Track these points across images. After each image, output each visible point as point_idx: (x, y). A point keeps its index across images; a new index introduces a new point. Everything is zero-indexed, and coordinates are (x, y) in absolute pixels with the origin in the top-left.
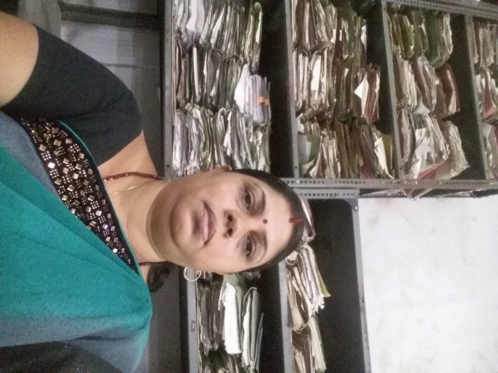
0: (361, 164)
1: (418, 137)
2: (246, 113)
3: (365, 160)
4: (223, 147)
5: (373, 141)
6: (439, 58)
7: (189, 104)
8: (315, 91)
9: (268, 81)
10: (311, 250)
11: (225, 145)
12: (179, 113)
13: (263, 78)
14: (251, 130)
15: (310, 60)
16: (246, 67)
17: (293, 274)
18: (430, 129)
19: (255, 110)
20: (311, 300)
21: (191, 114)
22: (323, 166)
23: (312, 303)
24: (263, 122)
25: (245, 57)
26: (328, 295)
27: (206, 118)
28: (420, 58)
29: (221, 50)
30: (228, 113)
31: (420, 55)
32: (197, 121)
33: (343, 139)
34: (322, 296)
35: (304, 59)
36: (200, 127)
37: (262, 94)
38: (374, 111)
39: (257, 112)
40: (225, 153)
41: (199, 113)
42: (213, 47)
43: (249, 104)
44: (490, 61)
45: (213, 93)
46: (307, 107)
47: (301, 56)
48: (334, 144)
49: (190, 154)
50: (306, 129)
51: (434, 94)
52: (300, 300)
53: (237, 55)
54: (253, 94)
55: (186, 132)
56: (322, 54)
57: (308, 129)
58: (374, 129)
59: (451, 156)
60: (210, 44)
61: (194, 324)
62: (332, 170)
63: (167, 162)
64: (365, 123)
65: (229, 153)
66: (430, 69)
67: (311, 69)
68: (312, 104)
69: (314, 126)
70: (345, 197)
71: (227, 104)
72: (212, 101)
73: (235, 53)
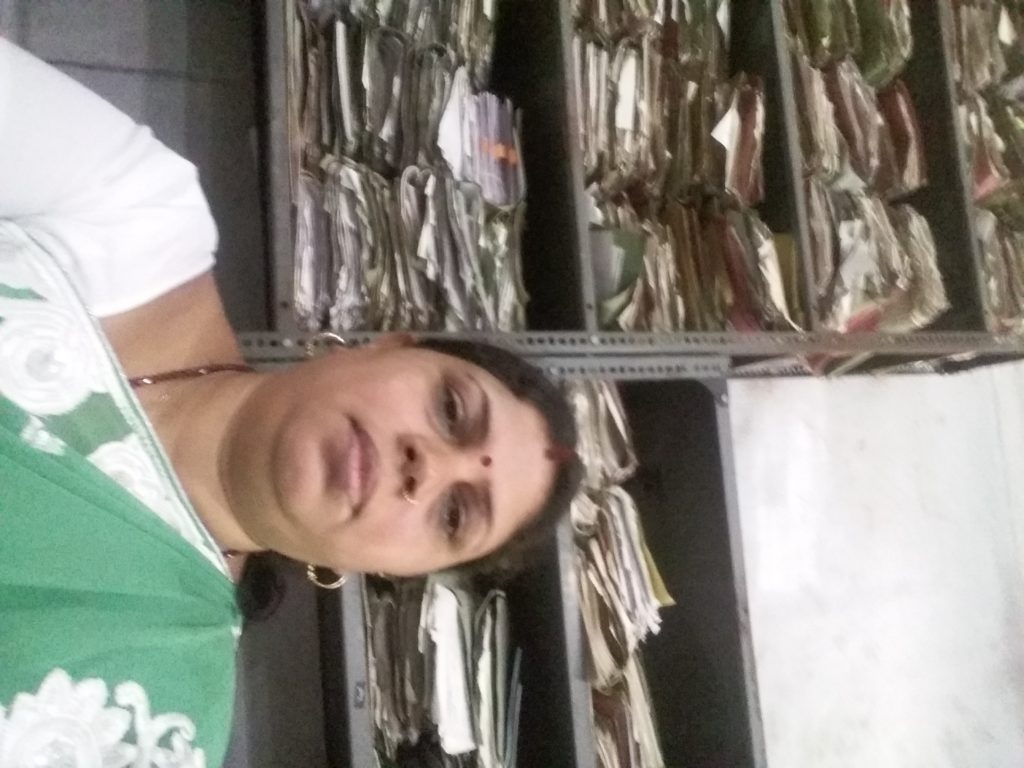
0: (729, 299)
1: (846, 240)
2: (465, 180)
3: (736, 290)
4: (417, 258)
5: (754, 247)
6: (882, 66)
7: (329, 158)
8: (624, 132)
9: (515, 108)
10: (627, 500)
11: (422, 253)
12: (308, 179)
13: (502, 101)
14: (481, 221)
15: (611, 59)
16: (462, 73)
17: (590, 557)
18: (870, 223)
19: (486, 174)
20: (630, 615)
21: (337, 180)
22: (649, 303)
23: (632, 621)
24: (507, 203)
25: (460, 50)
26: (670, 601)
27: (374, 189)
28: (844, 64)
29: (403, 30)
30: (426, 178)
31: (842, 59)
32: (351, 195)
33: (689, 243)
34: (656, 604)
35: (598, 55)
36: (359, 211)
37: (504, 139)
38: (751, 179)
39: (491, 178)
40: (422, 274)
41: (355, 176)
42: (382, 23)
43: (471, 160)
44: (983, 77)
45: (386, 132)
46: (606, 168)
47: (591, 49)
48: (670, 255)
49: (338, 276)
50: (606, 221)
51: (873, 145)
52: (607, 616)
53: (440, 44)
54: (480, 140)
55: (325, 224)
56: (637, 47)
57: (612, 219)
58: (755, 219)
59: (916, 281)
60: (377, 16)
61: (361, 690)
62: (666, 313)
63: (280, 295)
64: (734, 206)
65: (431, 273)
66: (865, 91)
67: (614, 79)
68: (618, 160)
69: (624, 213)
70: (700, 375)
71: (422, 158)
72: (384, 152)
73: (435, 41)
